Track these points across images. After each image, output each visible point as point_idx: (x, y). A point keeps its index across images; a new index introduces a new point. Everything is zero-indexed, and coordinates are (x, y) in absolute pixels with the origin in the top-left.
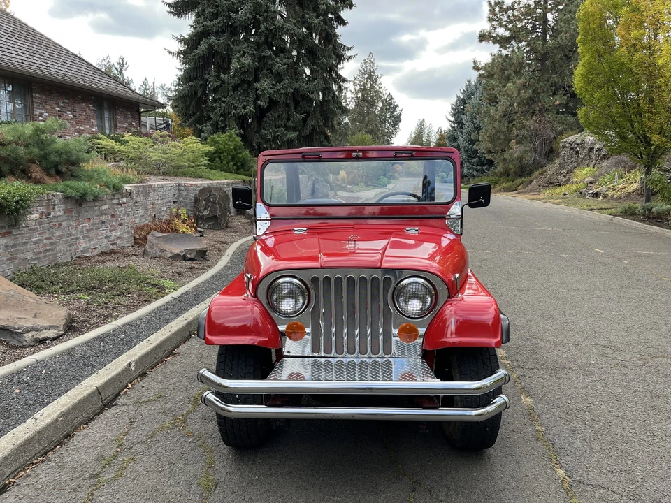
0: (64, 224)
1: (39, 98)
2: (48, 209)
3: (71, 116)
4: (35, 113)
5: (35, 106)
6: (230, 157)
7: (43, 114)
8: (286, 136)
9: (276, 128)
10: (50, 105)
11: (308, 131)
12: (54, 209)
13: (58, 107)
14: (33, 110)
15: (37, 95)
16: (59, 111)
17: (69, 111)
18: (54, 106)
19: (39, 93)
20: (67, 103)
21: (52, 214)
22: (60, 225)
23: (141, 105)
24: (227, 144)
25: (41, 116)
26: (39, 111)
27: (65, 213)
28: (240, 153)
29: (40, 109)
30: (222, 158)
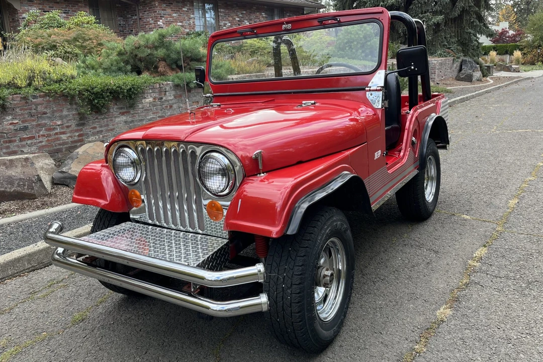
0: (175, 106)
1: (223, 12)
2: (160, 95)
3: (248, 23)
4: (220, 24)
5: (220, 18)
6: (359, 46)
7: (226, 24)
8: (431, 20)
9: (422, 13)
10: (231, 17)
11: (456, 13)
12: (165, 94)
13: (238, 17)
14: (219, 22)
15: (222, 10)
16: (238, 21)
17: (246, 20)
18: (235, 17)
19: (223, 9)
20: (245, 14)
21: (164, 98)
22: (171, 107)
23: (305, 8)
24: (357, 33)
25: (225, 26)
26: (223, 22)
27: (175, 97)
28: (369, 41)
29: (224, 20)
30: (353, 47)
